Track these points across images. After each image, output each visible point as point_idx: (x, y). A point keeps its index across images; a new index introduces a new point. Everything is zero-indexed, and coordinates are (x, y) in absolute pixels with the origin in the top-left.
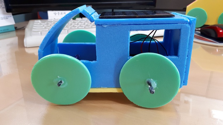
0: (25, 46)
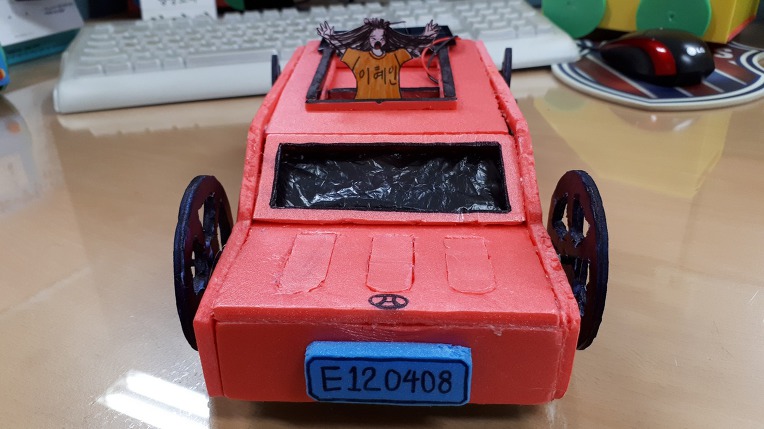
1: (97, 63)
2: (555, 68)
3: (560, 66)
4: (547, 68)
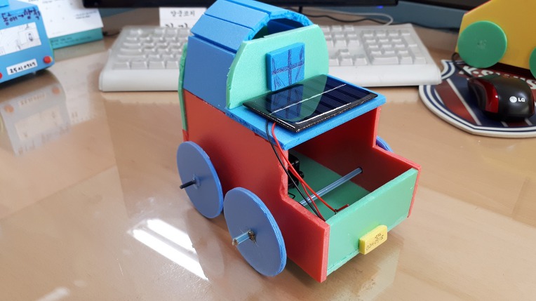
0: (100, 88)
1: (126, 60)
2: (421, 88)
3: (425, 87)
4: (416, 88)
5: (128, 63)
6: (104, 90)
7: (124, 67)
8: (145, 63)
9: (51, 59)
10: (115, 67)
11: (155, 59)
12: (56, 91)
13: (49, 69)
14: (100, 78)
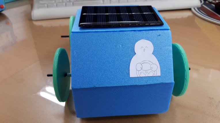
0: (33, 19)
1: (45, 4)
2: (193, 9)
3: (194, 9)
4: (190, 9)
5: (46, 5)
6: (35, 19)
7: (44, 7)
8: (55, 4)
9: (4, 6)
10: (39, 8)
11: (59, 2)
12: (8, 23)
13: (3, 12)
14: (32, 13)
